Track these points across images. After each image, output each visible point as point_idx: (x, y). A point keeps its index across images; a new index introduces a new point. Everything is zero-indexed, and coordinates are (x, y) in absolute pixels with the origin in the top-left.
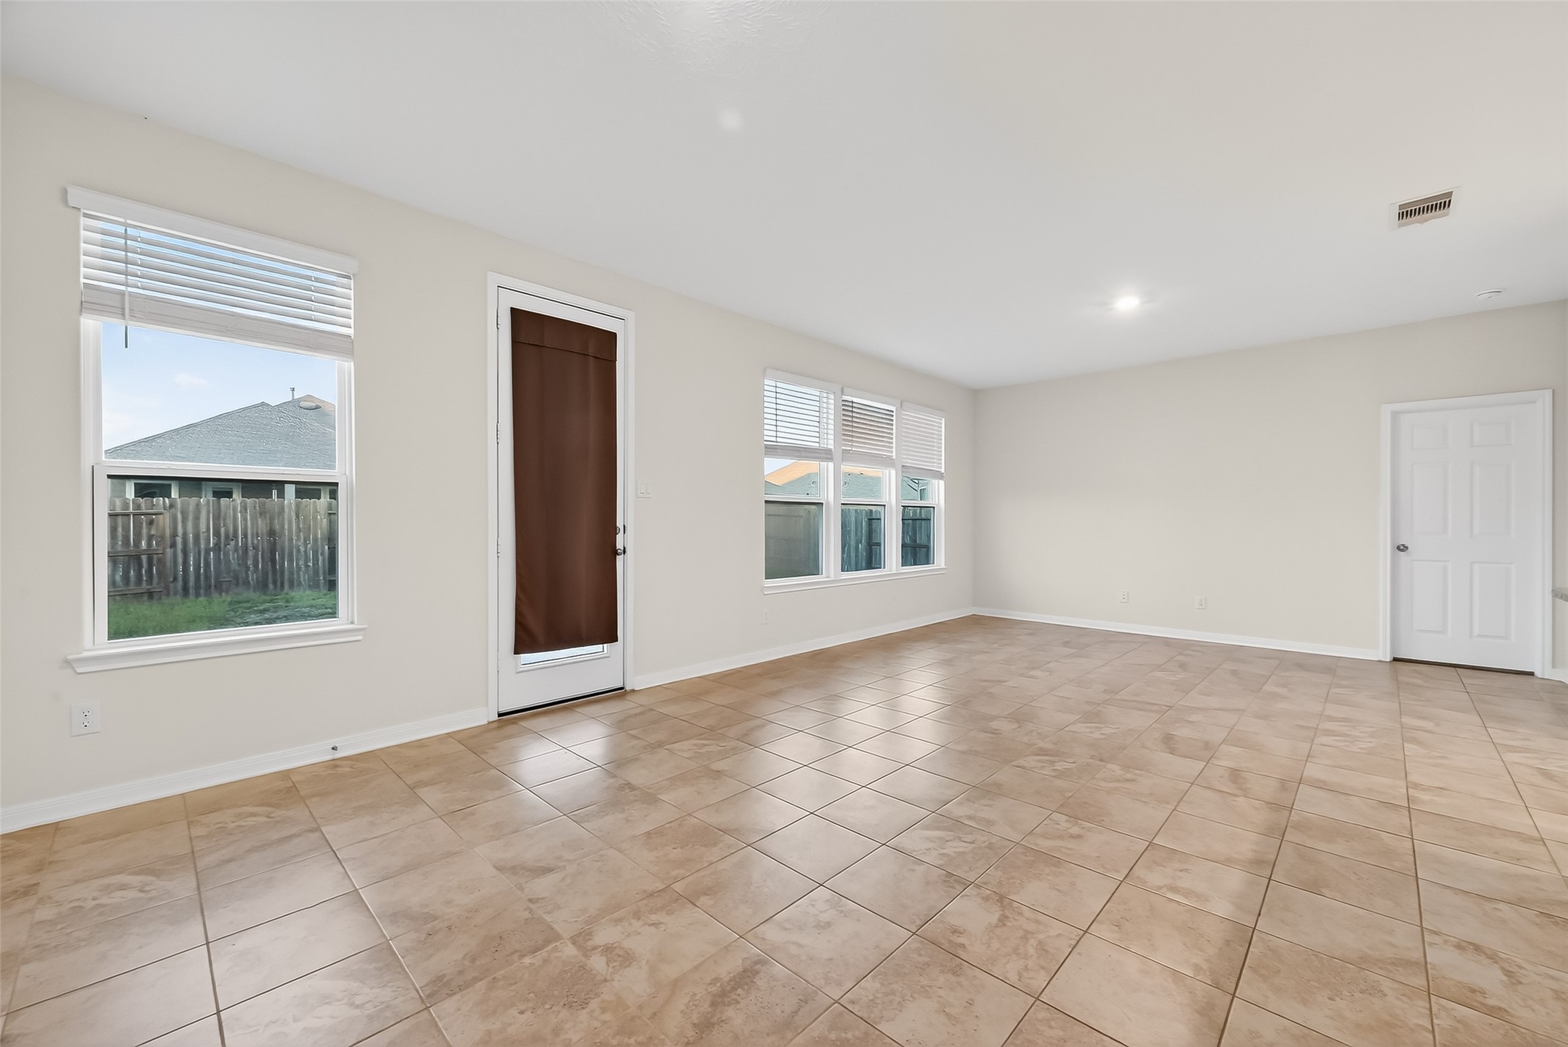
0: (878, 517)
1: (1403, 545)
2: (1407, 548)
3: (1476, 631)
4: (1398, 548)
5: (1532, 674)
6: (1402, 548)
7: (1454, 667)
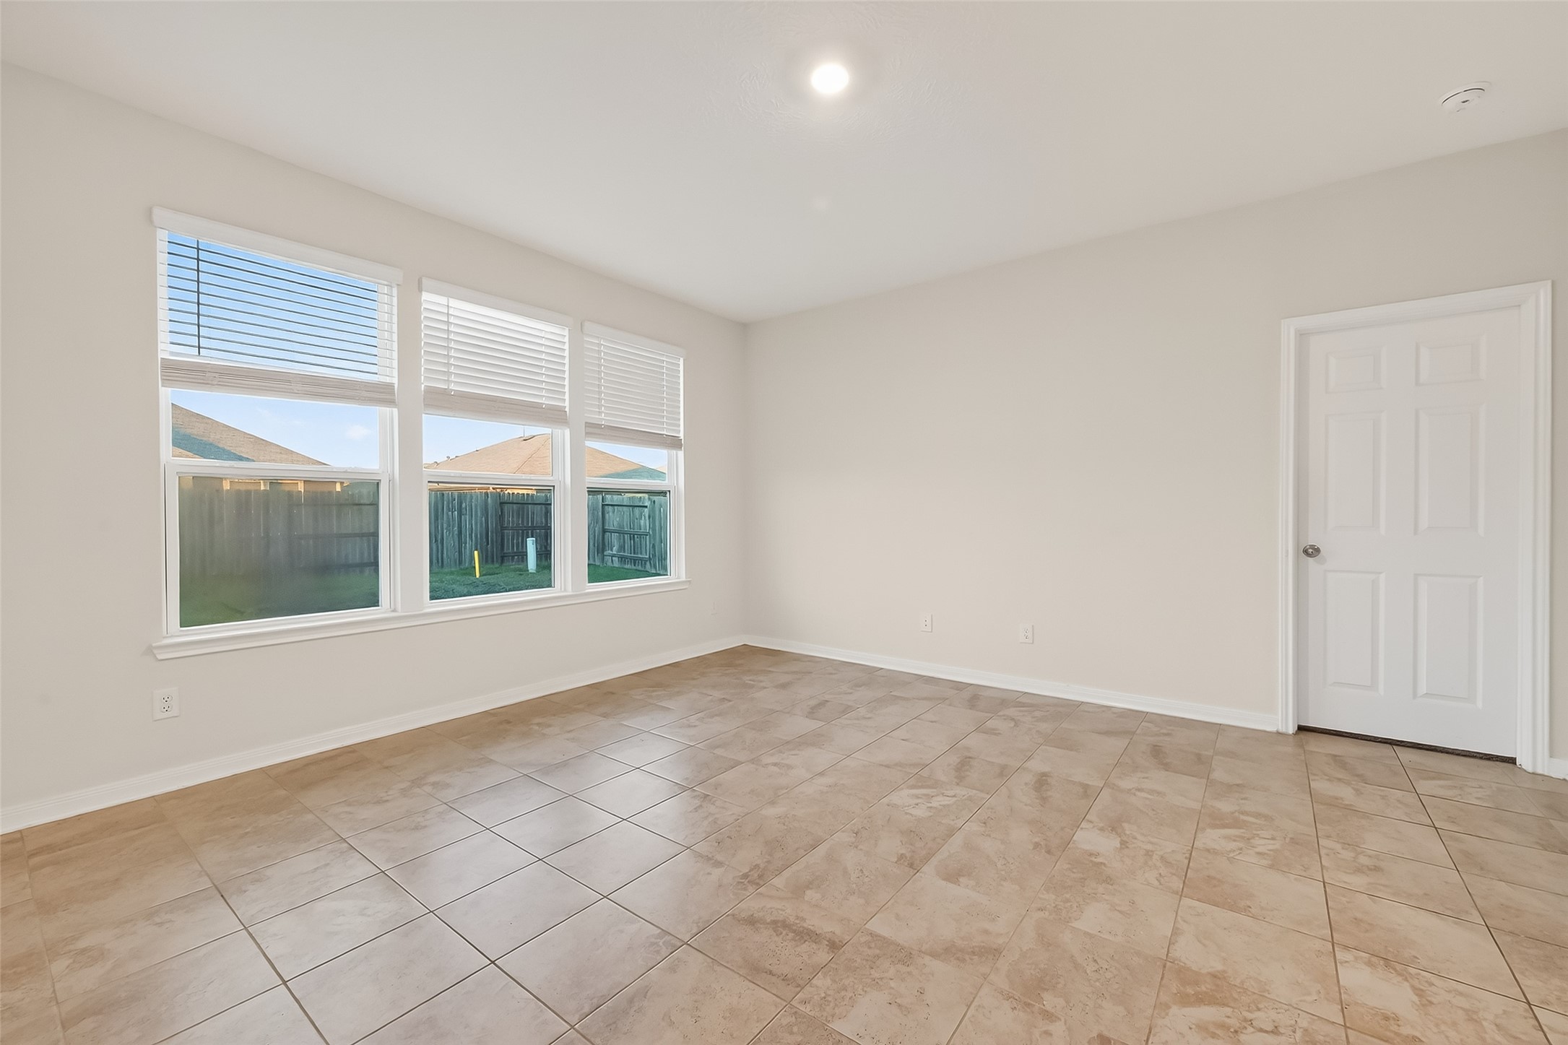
0: (549, 502)
1: (1312, 547)
2: (1318, 550)
3: (1423, 689)
4: (1305, 552)
5: (1512, 761)
6: (1311, 552)
7: (1390, 744)
